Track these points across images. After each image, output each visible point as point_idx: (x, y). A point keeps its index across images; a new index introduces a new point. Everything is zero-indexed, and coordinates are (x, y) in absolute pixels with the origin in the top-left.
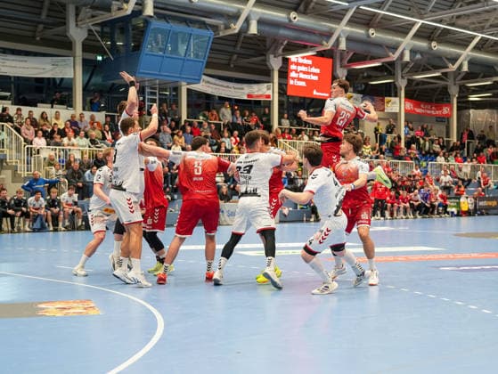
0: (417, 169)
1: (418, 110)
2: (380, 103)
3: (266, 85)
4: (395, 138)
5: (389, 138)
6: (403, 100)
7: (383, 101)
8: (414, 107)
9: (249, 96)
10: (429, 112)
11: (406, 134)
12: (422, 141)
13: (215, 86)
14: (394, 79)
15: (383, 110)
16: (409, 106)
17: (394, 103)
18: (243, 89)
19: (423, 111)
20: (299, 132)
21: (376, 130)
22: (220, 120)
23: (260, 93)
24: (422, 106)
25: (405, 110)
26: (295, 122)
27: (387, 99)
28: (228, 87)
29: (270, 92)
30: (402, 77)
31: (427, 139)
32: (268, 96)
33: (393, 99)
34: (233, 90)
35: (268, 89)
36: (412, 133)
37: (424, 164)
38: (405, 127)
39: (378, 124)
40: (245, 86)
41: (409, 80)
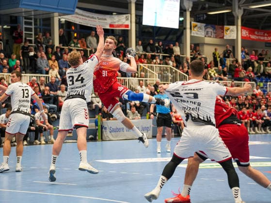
0: (257, 89)
1: (253, 37)
2: (220, 31)
3: (125, 16)
4: (233, 62)
5: (228, 62)
6: (240, 27)
7: (223, 29)
8: (249, 34)
9: (111, 25)
10: (262, 38)
11: (243, 58)
12: (256, 65)
13: (81, 17)
14: (231, 9)
15: (223, 37)
16: (245, 33)
17: (232, 31)
18: (105, 19)
19: (257, 37)
20: (153, 57)
21: (214, 54)
22: (87, 47)
23: (120, 23)
24: (256, 33)
25: (242, 37)
26: (149, 48)
27: (226, 27)
28: (93, 18)
29: (128, 23)
30: (239, 8)
31: (262, 62)
32: (127, 26)
33: (231, 27)
34: (97, 20)
35: (127, 19)
36: (248, 58)
37: (262, 85)
38: (242, 52)
39: (216, 50)
40: (107, 17)
41: (244, 10)
